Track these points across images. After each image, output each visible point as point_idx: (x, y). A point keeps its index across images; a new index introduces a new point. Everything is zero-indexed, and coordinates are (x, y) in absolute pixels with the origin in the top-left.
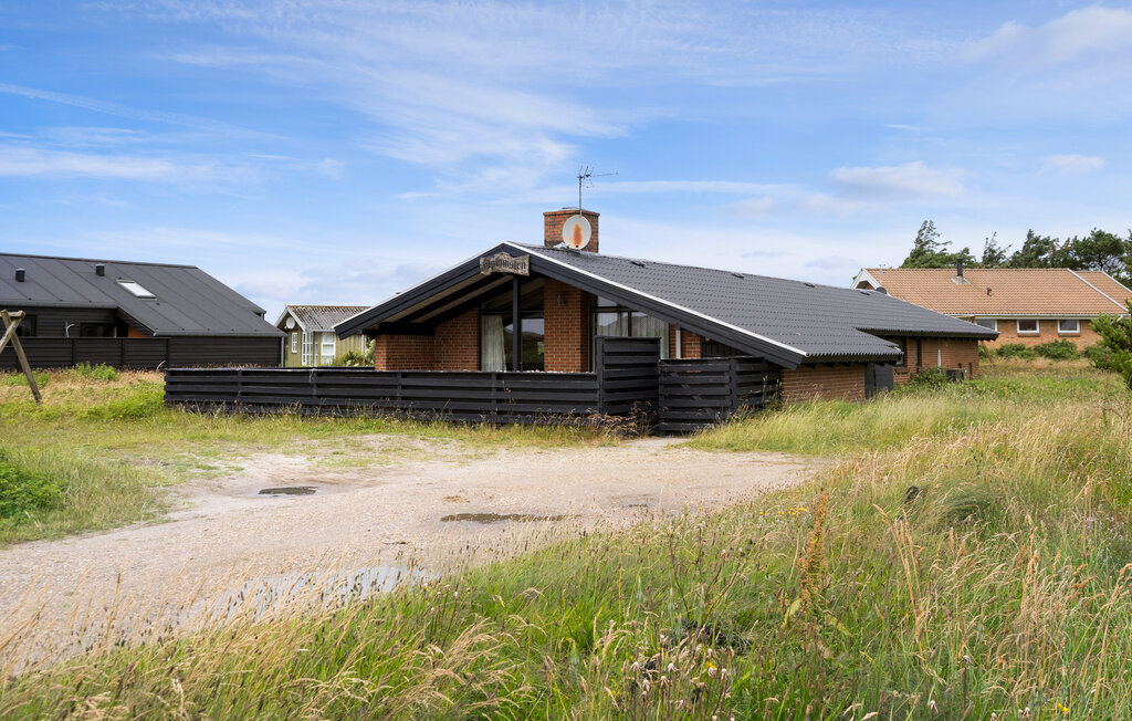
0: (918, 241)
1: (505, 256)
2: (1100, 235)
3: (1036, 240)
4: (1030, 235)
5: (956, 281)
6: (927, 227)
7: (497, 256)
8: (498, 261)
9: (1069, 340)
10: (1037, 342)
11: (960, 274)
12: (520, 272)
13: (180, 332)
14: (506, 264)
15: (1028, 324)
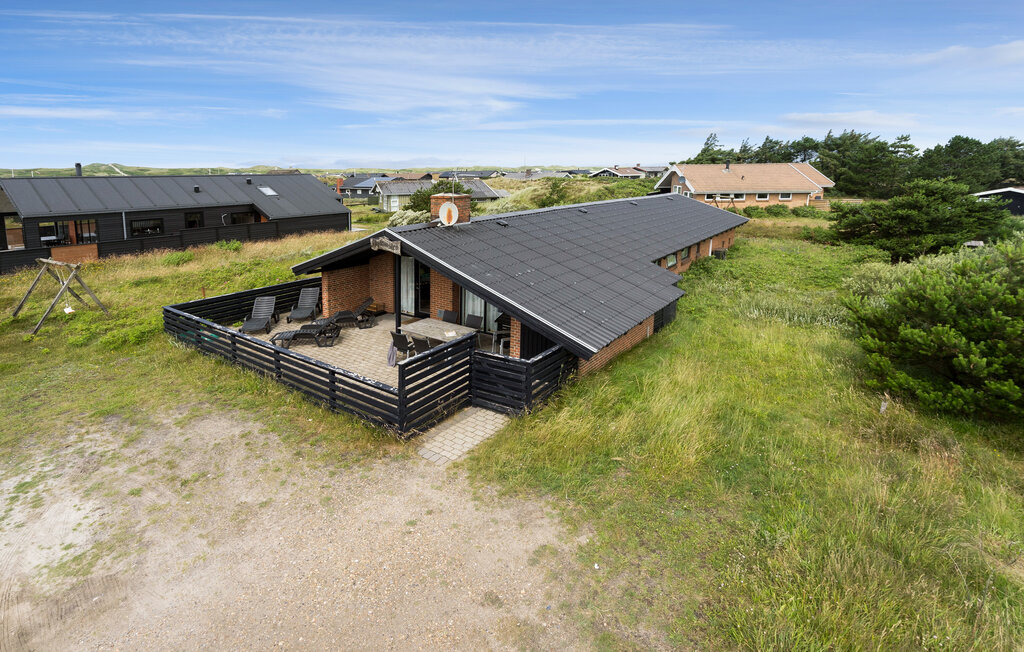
0: (706, 144)
1: (385, 240)
2: (807, 140)
3: (771, 141)
4: (767, 139)
5: (725, 171)
6: (712, 137)
7: (381, 238)
8: (382, 242)
9: (785, 204)
10: (767, 204)
11: (727, 168)
12: (395, 252)
13: (287, 216)
14: (386, 245)
15: (762, 196)
